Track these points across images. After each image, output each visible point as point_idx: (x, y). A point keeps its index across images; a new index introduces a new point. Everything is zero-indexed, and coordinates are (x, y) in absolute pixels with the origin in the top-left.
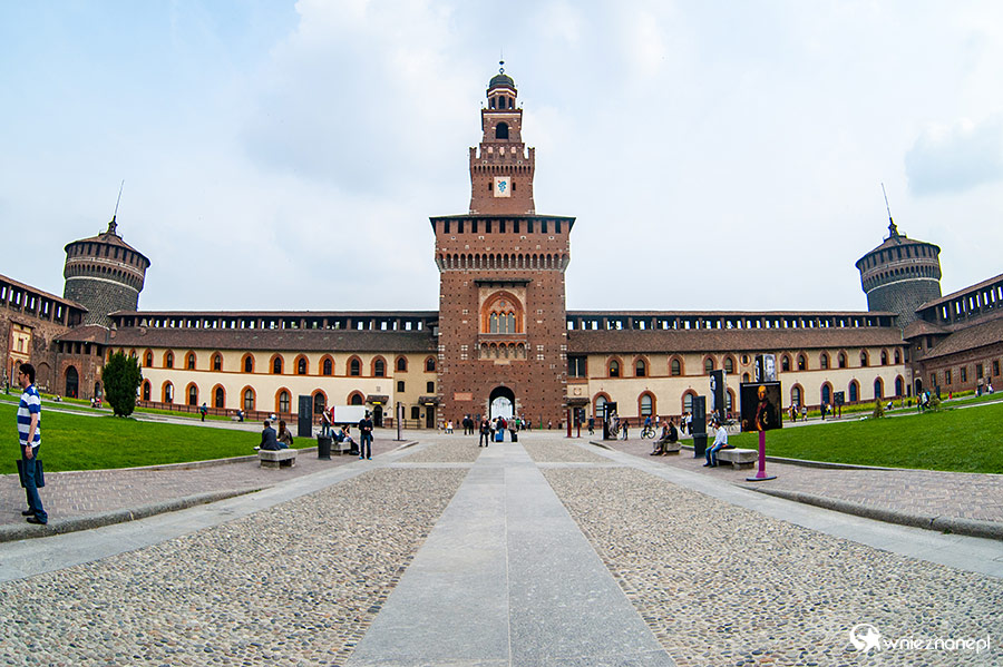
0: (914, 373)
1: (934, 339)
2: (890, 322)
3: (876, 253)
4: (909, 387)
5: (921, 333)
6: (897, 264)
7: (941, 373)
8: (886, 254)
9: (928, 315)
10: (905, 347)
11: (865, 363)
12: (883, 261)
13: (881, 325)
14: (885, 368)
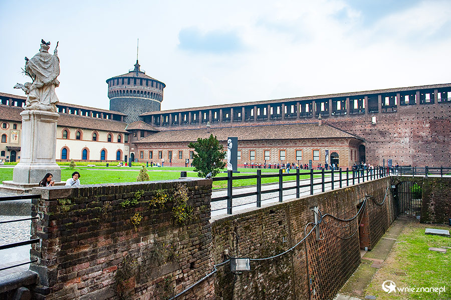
0: (130, 149)
1: (146, 133)
2: (121, 119)
3: (120, 78)
4: (126, 156)
5: (137, 128)
6: (132, 87)
7: (146, 152)
8: (126, 80)
9: (146, 119)
10: (126, 134)
11: (95, 139)
12: (123, 83)
13: (113, 119)
14: (109, 144)
